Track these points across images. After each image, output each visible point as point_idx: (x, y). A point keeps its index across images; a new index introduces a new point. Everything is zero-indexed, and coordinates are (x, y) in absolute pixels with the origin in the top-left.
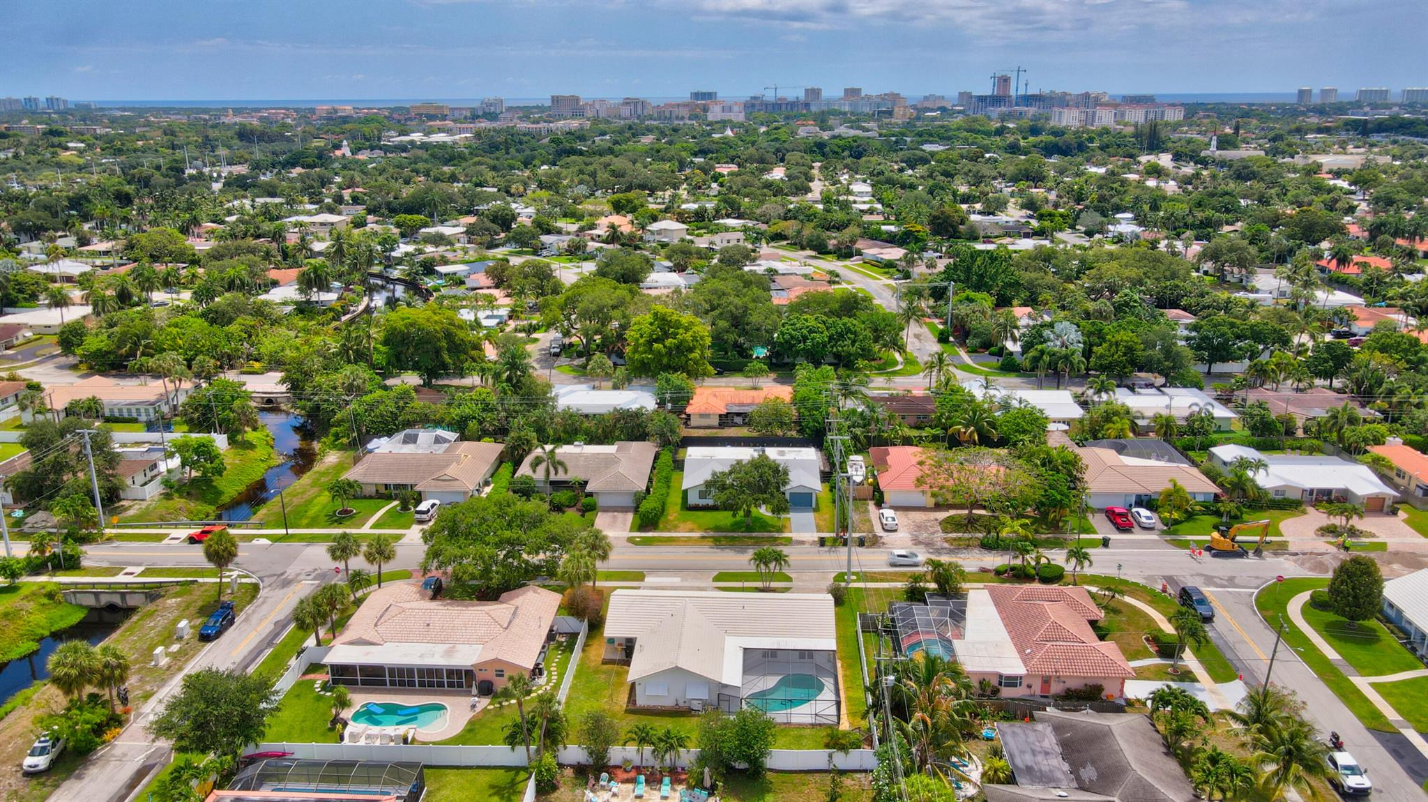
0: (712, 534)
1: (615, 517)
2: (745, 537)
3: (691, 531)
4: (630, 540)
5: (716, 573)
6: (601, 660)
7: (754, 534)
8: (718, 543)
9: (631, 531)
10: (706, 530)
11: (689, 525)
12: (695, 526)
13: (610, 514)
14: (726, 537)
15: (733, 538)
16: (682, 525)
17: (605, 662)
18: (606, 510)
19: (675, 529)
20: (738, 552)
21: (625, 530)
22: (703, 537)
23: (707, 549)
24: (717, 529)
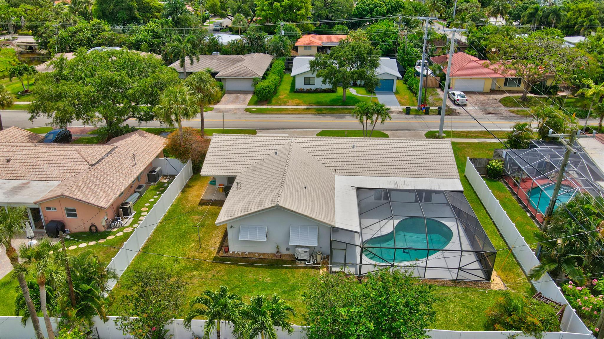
0: (315, 107)
1: (237, 97)
2: (342, 109)
3: (298, 105)
4: (247, 110)
5: (319, 131)
6: (199, 200)
7: (349, 107)
8: (319, 112)
9: (249, 105)
10: (310, 104)
11: (296, 101)
12: (301, 102)
13: (235, 95)
14: (326, 109)
15: (332, 109)
16: (290, 102)
17: (203, 203)
18: (231, 93)
19: (285, 103)
20: (338, 118)
21: (244, 104)
22: (307, 109)
23: (310, 116)
24: (318, 103)
